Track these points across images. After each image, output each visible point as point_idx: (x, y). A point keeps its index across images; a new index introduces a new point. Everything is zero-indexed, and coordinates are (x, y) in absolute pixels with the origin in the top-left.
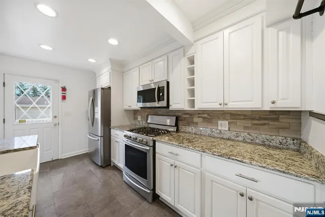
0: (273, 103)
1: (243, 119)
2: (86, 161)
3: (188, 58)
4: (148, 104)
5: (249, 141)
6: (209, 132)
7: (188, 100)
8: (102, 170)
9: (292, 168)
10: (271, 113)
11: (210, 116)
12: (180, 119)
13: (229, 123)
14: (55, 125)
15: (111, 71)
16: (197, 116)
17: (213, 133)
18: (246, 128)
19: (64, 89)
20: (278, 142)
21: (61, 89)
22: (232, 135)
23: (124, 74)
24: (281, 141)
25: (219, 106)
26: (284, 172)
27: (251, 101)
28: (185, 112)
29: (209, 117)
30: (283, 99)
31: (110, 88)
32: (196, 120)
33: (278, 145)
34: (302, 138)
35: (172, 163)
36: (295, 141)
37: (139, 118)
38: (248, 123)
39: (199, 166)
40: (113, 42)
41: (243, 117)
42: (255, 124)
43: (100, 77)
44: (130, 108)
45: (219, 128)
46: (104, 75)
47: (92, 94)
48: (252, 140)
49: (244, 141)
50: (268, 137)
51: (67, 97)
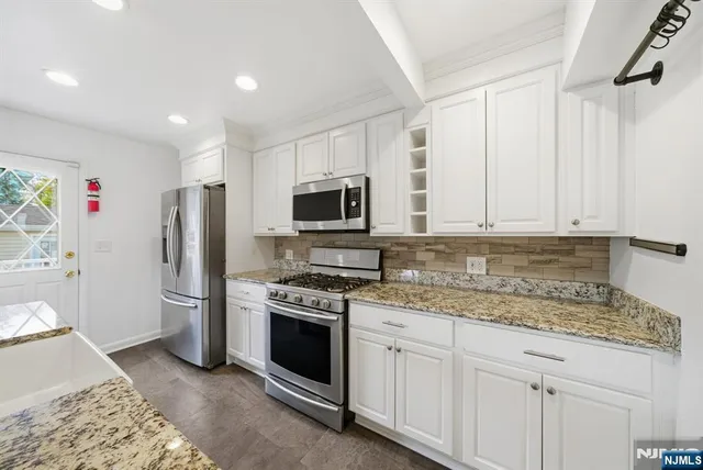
0: (574, 224)
1: (513, 254)
2: (159, 360)
3: (413, 133)
4: (320, 223)
5: (526, 293)
6: (449, 279)
7: (412, 216)
8: (205, 376)
9: (616, 331)
10: (562, 242)
11: (452, 248)
12: (390, 254)
13: (488, 262)
14: (69, 275)
15: (225, 147)
16: (423, 249)
17: (457, 281)
18: (518, 268)
19: (94, 185)
20: (573, 291)
21: (86, 184)
22: (493, 283)
23: (255, 156)
24: (578, 290)
25: (478, 229)
26: (607, 339)
27: (536, 220)
28: (398, 241)
29: (448, 251)
30: (589, 217)
31: (223, 186)
32: (420, 256)
33: (573, 297)
34: (610, 282)
35: (389, 345)
36: (601, 289)
37: (289, 254)
38: (523, 260)
39: (450, 344)
40: (246, 83)
41: (512, 249)
42: (533, 262)
43: (194, 159)
44: (271, 233)
45: (469, 271)
46: (205, 155)
47: (173, 198)
48: (530, 291)
49: (516, 293)
50: (557, 284)
51: (101, 206)
